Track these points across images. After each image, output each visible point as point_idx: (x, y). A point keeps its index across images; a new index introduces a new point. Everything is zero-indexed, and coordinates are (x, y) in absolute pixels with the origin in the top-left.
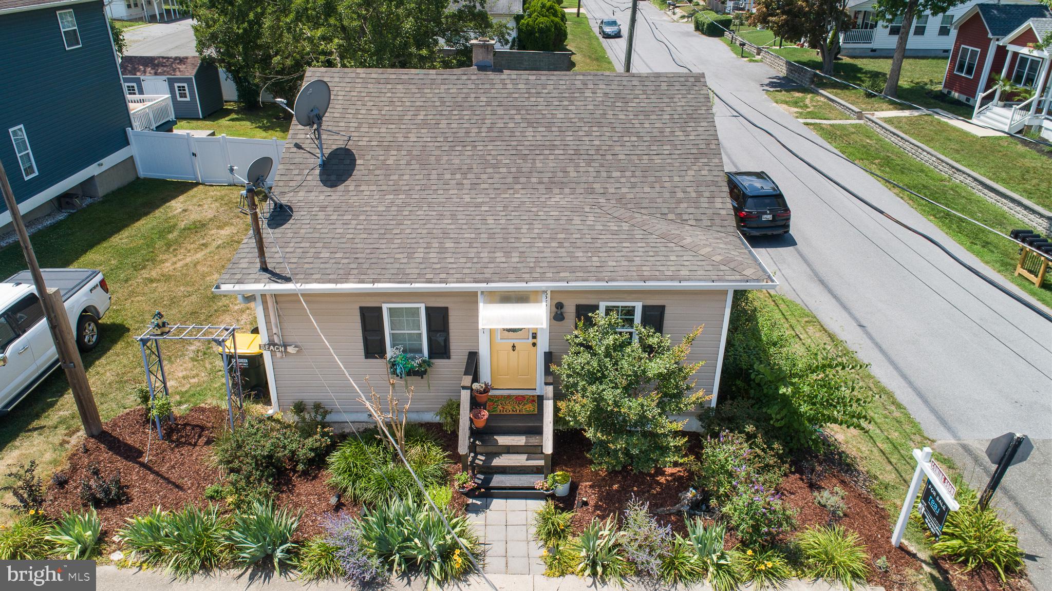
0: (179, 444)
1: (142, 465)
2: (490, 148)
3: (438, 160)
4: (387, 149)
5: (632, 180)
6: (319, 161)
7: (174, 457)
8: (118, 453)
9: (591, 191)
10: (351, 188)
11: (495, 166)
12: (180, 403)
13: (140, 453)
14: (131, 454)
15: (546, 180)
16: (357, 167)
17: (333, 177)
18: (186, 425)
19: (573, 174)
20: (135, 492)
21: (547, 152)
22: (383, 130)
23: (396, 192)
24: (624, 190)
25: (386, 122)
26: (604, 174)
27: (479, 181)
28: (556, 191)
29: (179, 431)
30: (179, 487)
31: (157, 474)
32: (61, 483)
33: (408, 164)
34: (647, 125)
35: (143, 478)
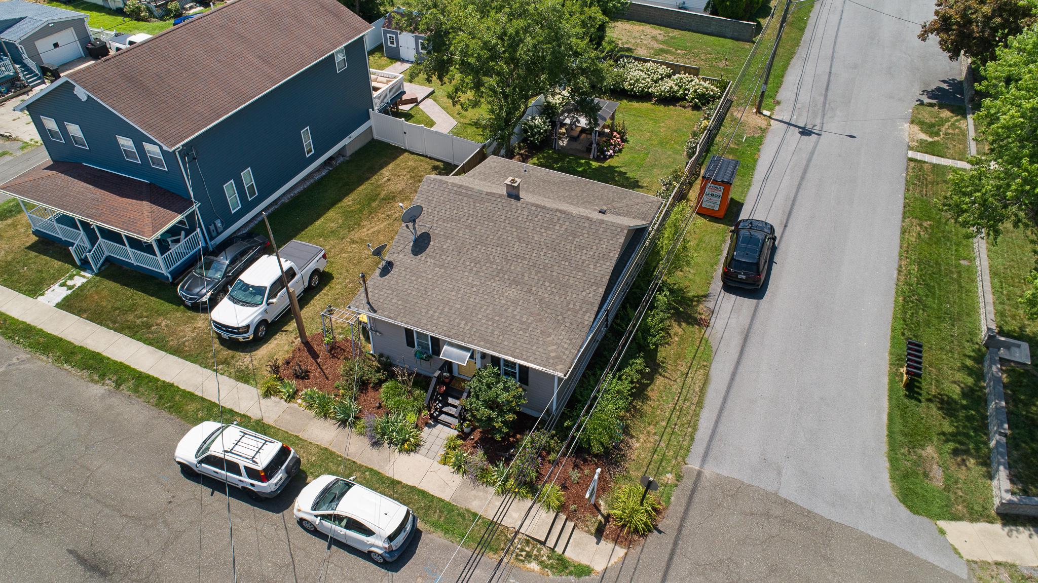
0: (333, 357)
1: (317, 362)
2: (494, 250)
3: (467, 251)
4: (447, 238)
5: (553, 290)
6: (413, 238)
7: (330, 362)
8: (310, 354)
9: (530, 291)
10: (423, 259)
11: (491, 263)
12: (340, 334)
13: (318, 358)
14: (315, 355)
15: (512, 278)
16: (430, 246)
17: (417, 249)
18: (339, 347)
19: (526, 278)
20: (311, 375)
21: (520, 261)
22: (449, 225)
23: (441, 267)
24: (546, 295)
25: (452, 220)
26: (541, 282)
27: (481, 270)
28: (514, 286)
29: (335, 349)
30: (327, 378)
31: (321, 369)
32: (288, 363)
33: (453, 250)
34: (578, 256)
35: (316, 370)
